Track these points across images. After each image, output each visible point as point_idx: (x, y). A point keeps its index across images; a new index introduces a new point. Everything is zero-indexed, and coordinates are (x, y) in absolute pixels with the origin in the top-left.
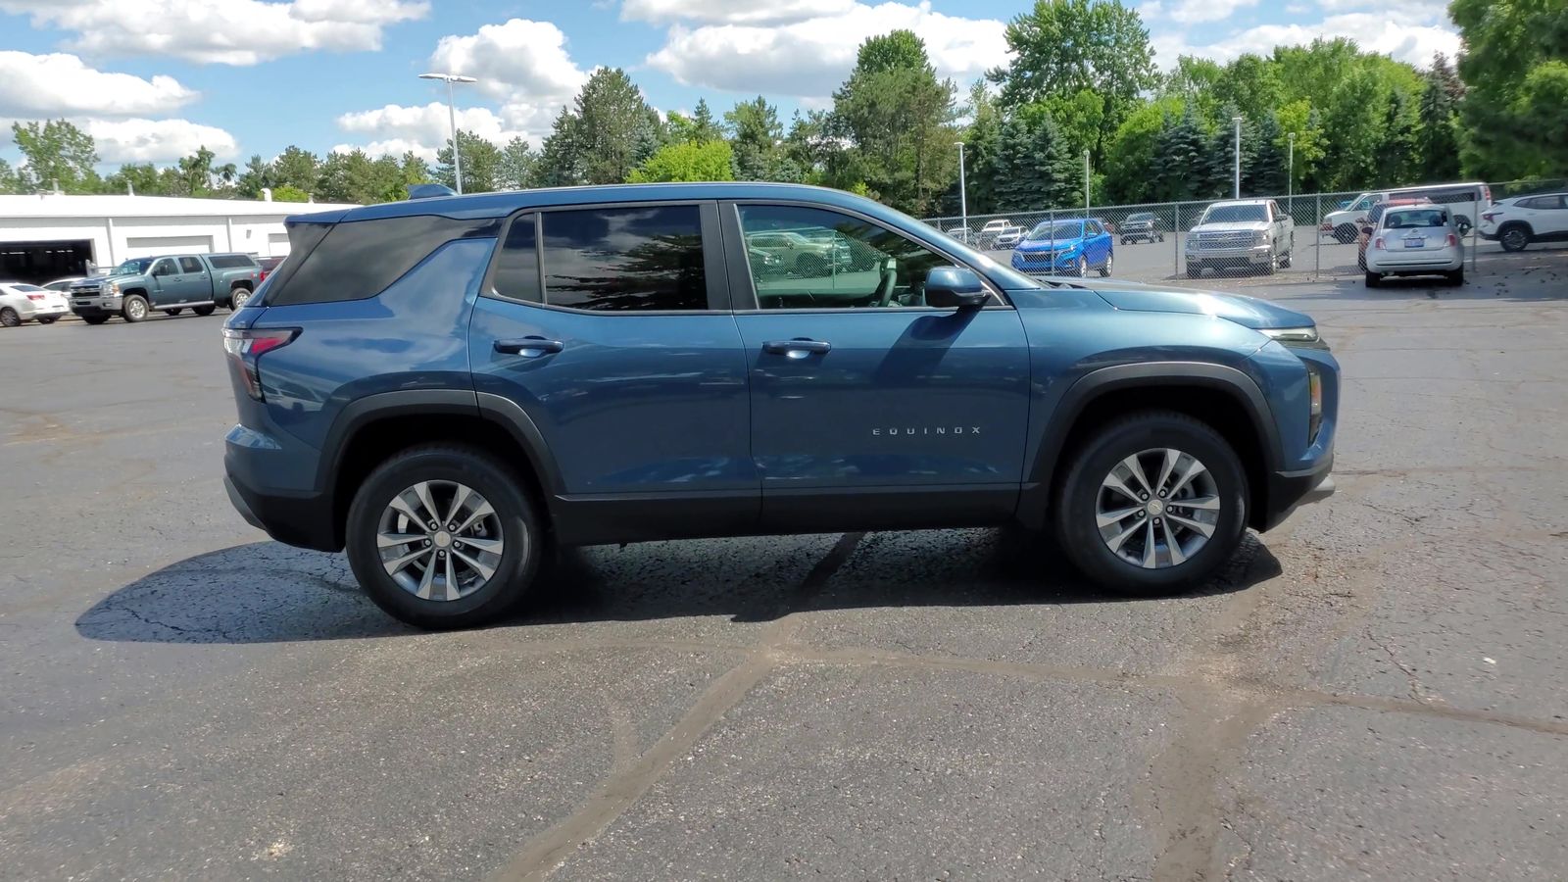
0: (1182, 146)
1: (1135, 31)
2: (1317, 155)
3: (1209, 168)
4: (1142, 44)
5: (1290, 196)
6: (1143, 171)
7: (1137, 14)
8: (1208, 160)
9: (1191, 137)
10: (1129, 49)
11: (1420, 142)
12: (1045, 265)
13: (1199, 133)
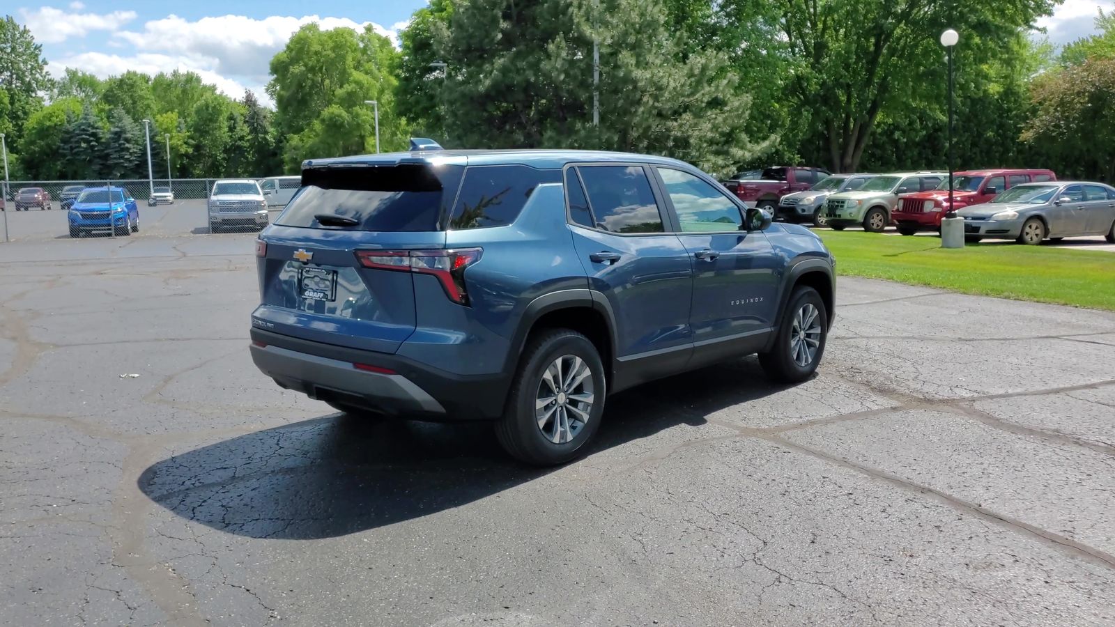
0: (84, 136)
1: (29, 44)
2: (187, 151)
3: (108, 155)
4: (37, 55)
5: (170, 180)
6: (53, 154)
7: (29, 31)
8: (106, 148)
9: (91, 130)
10: (24, 57)
11: (252, 146)
12: (104, 222)
13: (97, 128)
